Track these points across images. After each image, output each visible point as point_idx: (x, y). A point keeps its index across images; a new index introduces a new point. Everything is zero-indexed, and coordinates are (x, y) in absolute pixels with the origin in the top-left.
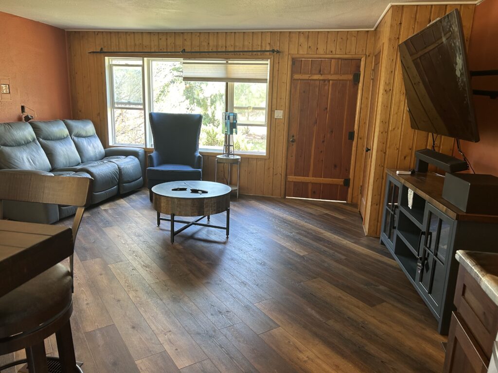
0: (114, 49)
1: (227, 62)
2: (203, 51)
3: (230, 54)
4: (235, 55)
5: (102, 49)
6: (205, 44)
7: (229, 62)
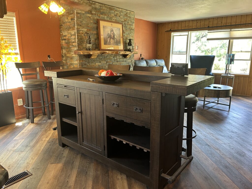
0: (176, 29)
1: (231, 30)
2: (219, 26)
3: (233, 26)
4: (235, 26)
5: (171, 29)
6: (220, 23)
7: (232, 30)
